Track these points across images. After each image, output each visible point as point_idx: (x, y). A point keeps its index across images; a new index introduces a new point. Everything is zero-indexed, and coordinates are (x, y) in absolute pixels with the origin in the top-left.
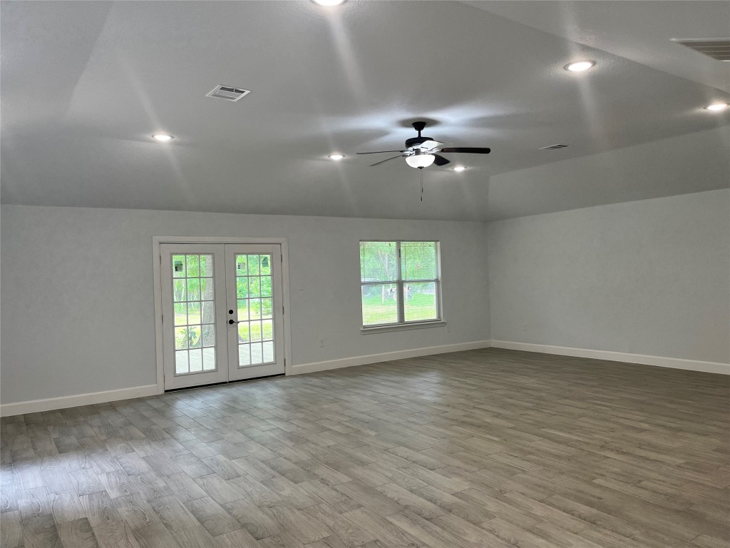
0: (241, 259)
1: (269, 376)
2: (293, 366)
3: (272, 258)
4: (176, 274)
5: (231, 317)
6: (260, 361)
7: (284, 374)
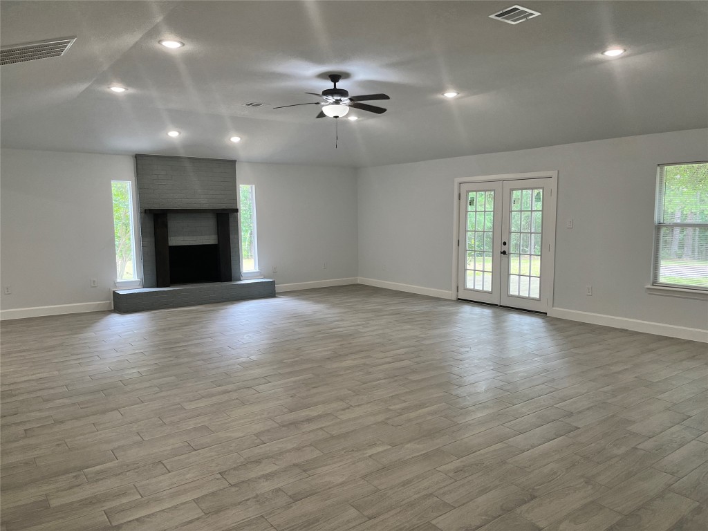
0: (516, 194)
1: (532, 311)
2: (554, 308)
3: (543, 192)
4: (470, 208)
5: (504, 248)
6: (526, 295)
7: (546, 313)
